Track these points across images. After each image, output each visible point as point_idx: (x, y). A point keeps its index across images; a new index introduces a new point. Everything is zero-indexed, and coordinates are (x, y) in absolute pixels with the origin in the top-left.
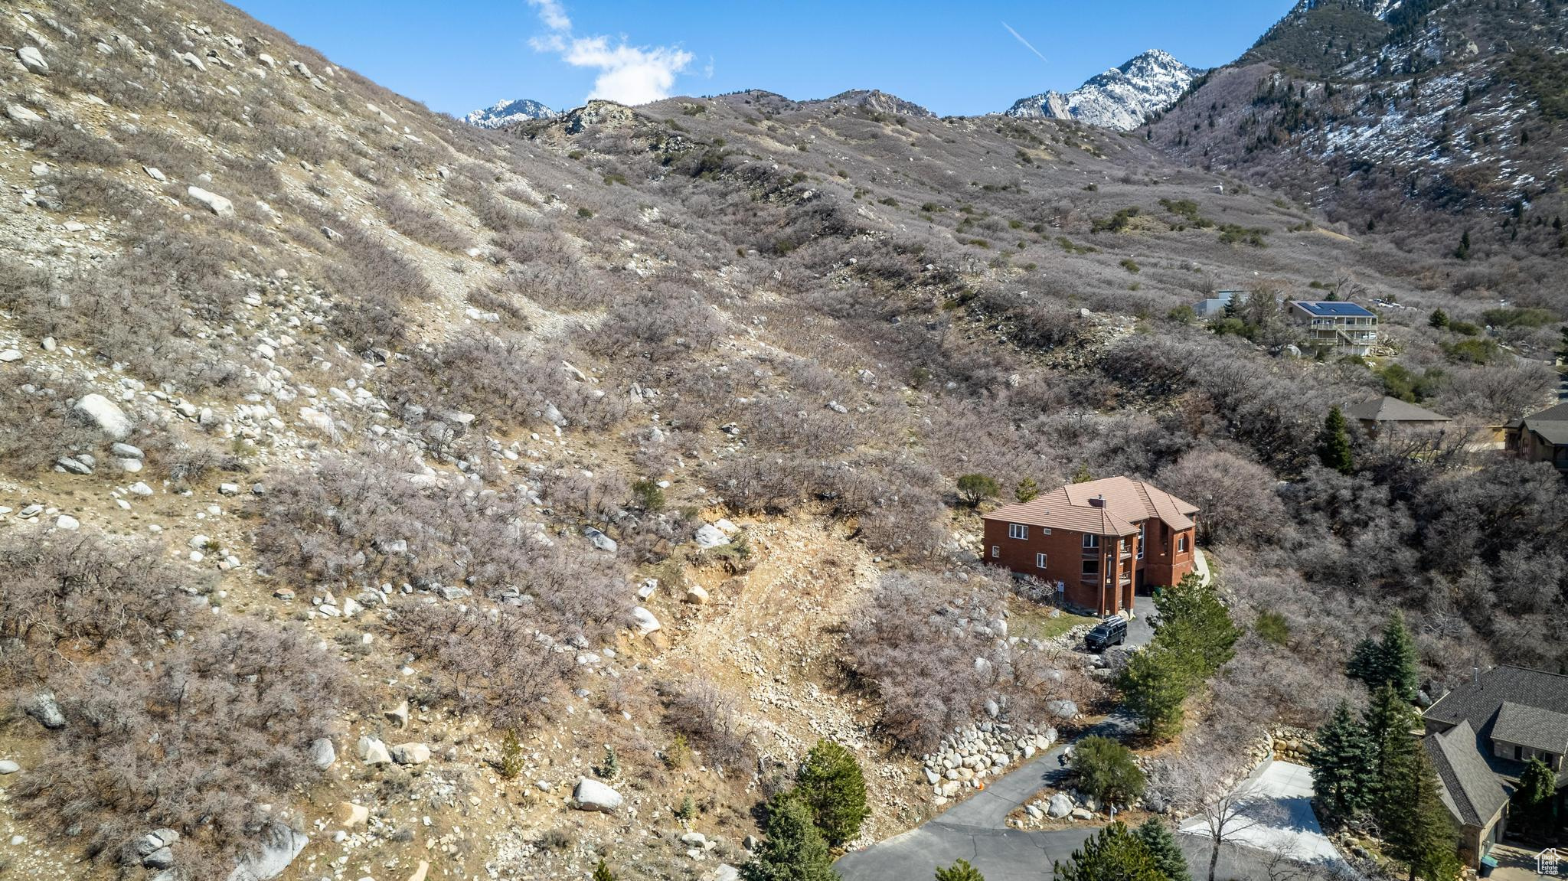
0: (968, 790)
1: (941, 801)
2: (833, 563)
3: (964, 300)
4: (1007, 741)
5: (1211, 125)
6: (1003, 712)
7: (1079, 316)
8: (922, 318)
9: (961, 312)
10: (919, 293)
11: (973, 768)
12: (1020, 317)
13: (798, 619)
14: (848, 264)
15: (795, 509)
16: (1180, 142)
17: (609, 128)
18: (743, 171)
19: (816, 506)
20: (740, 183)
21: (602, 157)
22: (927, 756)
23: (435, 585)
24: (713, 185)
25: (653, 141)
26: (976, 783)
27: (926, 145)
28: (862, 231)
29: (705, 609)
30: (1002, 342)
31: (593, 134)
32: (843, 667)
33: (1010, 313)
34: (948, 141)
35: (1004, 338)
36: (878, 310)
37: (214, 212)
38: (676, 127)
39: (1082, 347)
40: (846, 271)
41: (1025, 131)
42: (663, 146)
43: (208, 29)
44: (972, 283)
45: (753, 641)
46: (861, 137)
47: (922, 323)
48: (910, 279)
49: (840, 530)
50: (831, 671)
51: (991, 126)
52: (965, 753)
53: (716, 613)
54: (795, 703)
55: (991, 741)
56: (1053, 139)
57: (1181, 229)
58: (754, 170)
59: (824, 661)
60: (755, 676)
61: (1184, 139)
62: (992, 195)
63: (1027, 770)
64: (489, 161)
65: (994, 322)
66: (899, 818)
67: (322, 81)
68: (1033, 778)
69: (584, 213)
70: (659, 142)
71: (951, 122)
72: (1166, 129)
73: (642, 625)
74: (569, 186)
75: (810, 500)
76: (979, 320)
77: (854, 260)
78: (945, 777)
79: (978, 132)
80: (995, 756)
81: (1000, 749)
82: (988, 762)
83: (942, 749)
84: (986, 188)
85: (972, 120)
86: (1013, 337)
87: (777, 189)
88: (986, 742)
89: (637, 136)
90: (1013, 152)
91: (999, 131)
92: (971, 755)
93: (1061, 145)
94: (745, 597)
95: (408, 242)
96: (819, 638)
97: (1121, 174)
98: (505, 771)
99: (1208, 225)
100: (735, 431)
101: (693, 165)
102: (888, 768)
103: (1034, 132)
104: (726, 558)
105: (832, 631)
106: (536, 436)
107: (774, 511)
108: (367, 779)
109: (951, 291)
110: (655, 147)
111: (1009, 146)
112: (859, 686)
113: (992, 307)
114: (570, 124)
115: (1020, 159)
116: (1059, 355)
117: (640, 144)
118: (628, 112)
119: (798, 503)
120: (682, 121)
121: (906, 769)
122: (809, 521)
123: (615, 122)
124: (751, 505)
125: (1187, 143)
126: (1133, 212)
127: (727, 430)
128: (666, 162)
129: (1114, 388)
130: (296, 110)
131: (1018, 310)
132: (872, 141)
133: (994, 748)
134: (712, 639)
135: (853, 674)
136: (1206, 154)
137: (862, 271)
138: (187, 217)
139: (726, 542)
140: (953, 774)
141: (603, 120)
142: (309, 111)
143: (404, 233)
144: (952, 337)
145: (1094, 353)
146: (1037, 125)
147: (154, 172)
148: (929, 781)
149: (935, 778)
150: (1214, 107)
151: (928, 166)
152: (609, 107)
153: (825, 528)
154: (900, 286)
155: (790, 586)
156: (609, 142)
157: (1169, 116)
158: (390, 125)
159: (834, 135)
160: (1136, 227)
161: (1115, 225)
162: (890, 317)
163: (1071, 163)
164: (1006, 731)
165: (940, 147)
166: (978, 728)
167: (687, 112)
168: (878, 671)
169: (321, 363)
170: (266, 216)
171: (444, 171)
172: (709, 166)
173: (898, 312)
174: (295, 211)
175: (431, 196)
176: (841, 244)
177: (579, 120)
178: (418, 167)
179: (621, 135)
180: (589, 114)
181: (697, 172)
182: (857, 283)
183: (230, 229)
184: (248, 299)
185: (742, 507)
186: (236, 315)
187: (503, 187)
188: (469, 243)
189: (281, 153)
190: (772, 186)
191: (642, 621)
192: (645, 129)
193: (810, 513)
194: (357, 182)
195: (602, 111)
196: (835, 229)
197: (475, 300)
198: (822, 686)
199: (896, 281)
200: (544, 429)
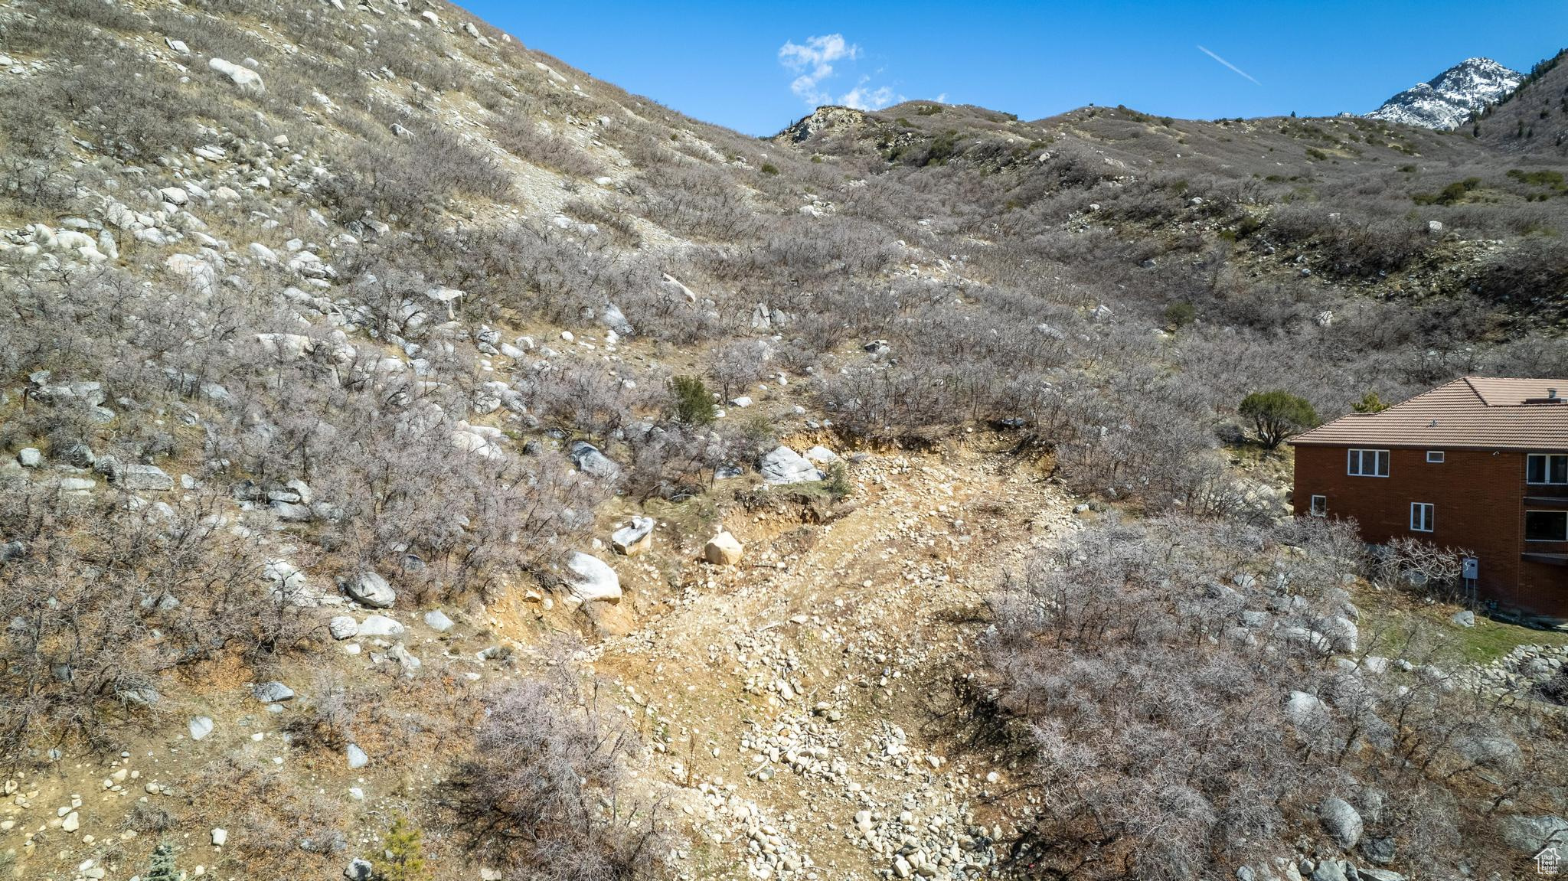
2: (996, 512)
3: (1245, 232)
7: (1427, 231)
8: (1186, 258)
9: (1241, 246)
10: (1182, 231)
12: (1329, 243)
13: (897, 595)
15: (953, 442)
16: (1520, 135)
17: (837, 131)
18: (974, 152)
19: (988, 440)
20: (970, 163)
24: (939, 169)
25: (882, 140)
27: (1197, 143)
28: (1109, 178)
29: (729, 570)
30: (1303, 276)
31: (820, 137)
32: (966, 692)
33: (1315, 239)
34: (1222, 140)
35: (1306, 270)
36: (1126, 255)
37: (232, 82)
38: (906, 124)
39: (1435, 269)
40: (1085, 219)
42: (891, 144)
44: (1256, 212)
45: (792, 631)
46: (1121, 137)
47: (1186, 263)
48: (1170, 216)
49: (1023, 473)
50: (942, 700)
51: (1275, 127)
53: (748, 582)
54: (840, 766)
56: (1352, 137)
57: (1542, 199)
58: (986, 149)
59: (927, 681)
60: (772, 700)
61: (1526, 130)
64: (673, 127)
65: (1290, 252)
67: (491, 42)
69: (768, 169)
70: (887, 140)
71: (1226, 124)
72: (1500, 124)
73: (578, 587)
75: (979, 430)
76: (1267, 254)
77: (1096, 207)
79: (1258, 132)
85: (1252, 122)
86: (1318, 269)
89: (865, 137)
90: (1301, 151)
91: (1284, 131)
93: (1362, 144)
94: (813, 557)
96: (929, 633)
100: (883, 350)
101: (921, 156)
103: (1328, 131)
104: (805, 501)
105: (958, 618)
106: (567, 335)
107: (914, 444)
109: (1226, 225)
110: (882, 146)
111: (1297, 146)
112: (1000, 738)
113: (1285, 235)
114: (798, 134)
115: (1312, 157)
116: (1396, 283)
117: (869, 144)
118: (858, 116)
119: (957, 433)
120: (914, 120)
122: (973, 462)
123: (843, 126)
124: (877, 433)
126: (1470, 185)
127: (872, 348)
128: (893, 158)
131: (1328, 235)
132: (1133, 141)
134: (711, 621)
135: (987, 710)
137: (1106, 216)
139: (813, 476)
141: (831, 125)
142: (458, 56)
143: (517, 152)
144: (1229, 274)
145: (1458, 273)
147: (180, 45)
152: (838, 112)
153: (1000, 471)
154: (1158, 225)
155: (904, 544)
156: (834, 145)
158: (557, 82)
159: (1088, 136)
160: (1476, 200)
161: (1446, 199)
162: (1143, 260)
166: (1306, 874)
167: (920, 112)
168: (1045, 703)
169: (264, 219)
170: (314, 104)
171: (606, 120)
172: (938, 153)
173: (1153, 254)
174: (364, 108)
175: (578, 137)
176: (1081, 194)
177: (806, 127)
178: (575, 115)
179: (847, 137)
180: (817, 121)
181: (925, 162)
182: (1099, 230)
183: (241, 98)
184: (201, 151)
185: (862, 435)
186: (166, 161)
187: (677, 144)
188: (601, 172)
189: (391, 74)
190: (1005, 159)
191: (581, 579)
192: (873, 129)
193: (977, 449)
194: (483, 111)
195: (830, 116)
196: (1075, 181)
197: (569, 209)
198: (914, 733)
199: (1151, 221)
200: (589, 332)
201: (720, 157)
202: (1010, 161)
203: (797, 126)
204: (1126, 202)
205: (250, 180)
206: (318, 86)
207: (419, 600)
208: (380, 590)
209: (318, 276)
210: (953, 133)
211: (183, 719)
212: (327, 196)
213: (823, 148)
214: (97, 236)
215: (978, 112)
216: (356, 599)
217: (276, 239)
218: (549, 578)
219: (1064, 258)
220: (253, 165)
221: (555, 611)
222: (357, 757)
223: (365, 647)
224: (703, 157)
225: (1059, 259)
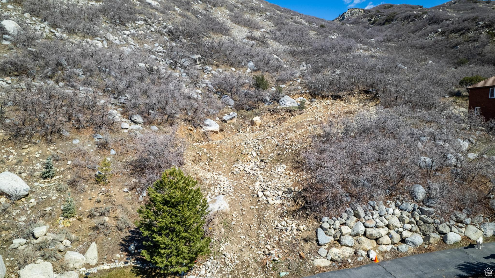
0: (360, 259)
1: (323, 262)
2: (351, 113)
4: (425, 222)
6: (431, 196)
8: (472, 44)
10: (473, 34)
11: (377, 240)
13: (301, 131)
15: (349, 97)
17: (355, 16)
18: (401, 19)
19: (362, 96)
20: (399, 22)
22: (326, 219)
24: (388, 25)
25: (370, 18)
26: (373, 255)
29: (255, 127)
31: (348, 19)
36: (448, 45)
37: (151, 5)
38: (379, 12)
40: (435, 35)
45: (264, 140)
47: (472, 46)
48: (468, 30)
49: (371, 104)
52: (371, 224)
53: (259, 130)
55: (407, 220)
60: (249, 156)
63: (442, 256)
66: (265, 267)
68: (445, 264)
69: (322, 26)
70: (372, 18)
73: (204, 127)
75: (360, 93)
77: (440, 30)
78: (339, 241)
80: (406, 234)
81: (416, 228)
82: (397, 238)
83: (345, 215)
88: (401, 219)
89: (364, 18)
92: (377, 227)
94: (284, 124)
95: (235, 25)
101: (383, 22)
102: (287, 222)
104: (291, 111)
106: (233, 69)
110: (370, 20)
114: (341, 19)
117: (365, 20)
118: (362, 11)
120: (382, 11)
121: (301, 227)
122: (356, 103)
123: (357, 15)
128: (373, 24)
133: (409, 226)
139: (296, 105)
140: (348, 240)
141: (353, 14)
144: (489, 48)
148: (317, 241)
149: (323, 237)
152: (355, 10)
153: (364, 105)
154: (463, 34)
155: (314, 121)
156: (353, 21)
158: (255, 3)
162: (454, 47)
164: (429, 214)
166: (397, 206)
167: (385, 8)
169: (150, 39)
170: (174, 10)
171: (268, 14)
172: (388, 21)
173: (459, 44)
174: (189, 11)
175: (258, 19)
176: (435, 26)
177: (344, 16)
178: (259, 13)
179: (358, 18)
180: (348, 14)
181: (384, 24)
182: (440, 38)
183: (152, 9)
184: (137, 22)
185: (318, 94)
186: (127, 25)
187: (292, 20)
188: (262, 28)
189: (201, 3)
190: (411, 19)
191: (206, 125)
192: (367, 15)
193: (358, 99)
194: (228, 12)
195: (353, 12)
196: (435, 22)
197: (248, 37)
198: (289, 166)
199: (460, 33)
200: (241, 69)
201: (307, 24)
202: (414, 20)
203: (341, 16)
204: (451, 27)
205: (149, 29)
206: (177, 6)
207: (151, 123)
208: (139, 119)
209: (160, 52)
210: (395, 13)
211: (71, 139)
212: (170, 33)
213: (349, 22)
214: (102, 42)
215: (407, 6)
216: (132, 121)
217: (152, 43)
218: (196, 124)
219: (422, 48)
220: (151, 25)
221: (196, 133)
222: (113, 152)
223: (129, 131)
224: (301, 23)
225: (420, 49)
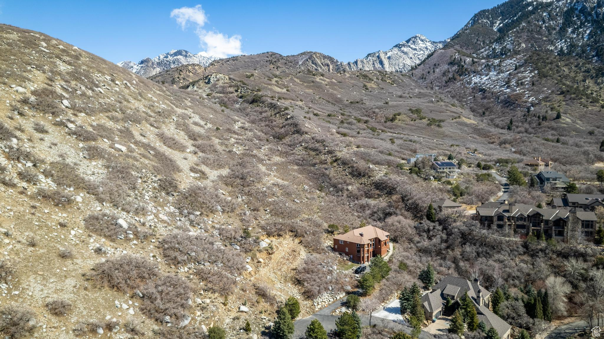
0: (323, 307)
1: (317, 309)
2: (294, 251)
3: (336, 161)
4: (333, 296)
5: (434, 72)
6: (332, 289)
7: (369, 167)
8: (324, 166)
9: (335, 164)
10: (323, 157)
11: (325, 302)
12: (352, 167)
13: (286, 267)
14: (301, 145)
15: (285, 235)
17: (220, 83)
18: (268, 104)
19: (290, 234)
20: (266, 109)
21: (218, 95)
22: (314, 300)
23: (203, 263)
24: (257, 108)
25: (236, 88)
26: (325, 306)
27: (331, 85)
28: (306, 133)
29: (263, 265)
30: (346, 175)
31: (215, 85)
32: (296, 279)
33: (349, 166)
34: (339, 82)
36: (311, 162)
37: (122, 152)
38: (244, 84)
39: (370, 178)
40: (301, 148)
41: (367, 76)
42: (240, 91)
43: (100, 75)
44: (339, 155)
45: (275, 273)
46: (308, 82)
47: (324, 168)
48: (320, 152)
49: (297, 241)
50: (293, 280)
51: (355, 74)
53: (266, 266)
54: (285, 288)
56: (377, 79)
57: (415, 120)
58: (271, 104)
59: (292, 277)
60: (276, 282)
61: (424, 77)
62: (353, 105)
63: (337, 302)
64: (186, 109)
65: (345, 168)
66: (307, 313)
67: (134, 88)
68: (338, 304)
70: (238, 89)
72: (418, 72)
74: (211, 116)
75: (289, 232)
76: (340, 167)
77: (303, 144)
78: (318, 304)
79: (350, 77)
80: (330, 299)
82: (328, 301)
83: (318, 298)
84: (351, 102)
86: (350, 173)
87: (279, 112)
88: (328, 296)
89: (230, 86)
90: (362, 85)
91: (357, 76)
92: (324, 299)
93: (380, 81)
94: (272, 261)
95: (170, 150)
96: (291, 272)
97: (399, 94)
98: (225, 304)
99: (424, 118)
100: (268, 211)
101: (250, 99)
102: (305, 302)
103: (370, 76)
104: (267, 250)
105: (294, 270)
106: (215, 216)
107: (279, 236)
108: (198, 307)
109: (332, 157)
110: (237, 91)
111: (361, 83)
112: (300, 283)
113: (344, 163)
114: (207, 81)
115: (364, 88)
116: (363, 180)
117: (232, 89)
118: (227, 77)
119: (286, 233)
120: (246, 81)
121: (310, 303)
122: (288, 238)
123: (222, 81)
124: (273, 234)
125: (425, 79)
126: (399, 114)
127: (266, 210)
128: (241, 97)
129: (377, 192)
130: (129, 102)
131: (352, 165)
132: (312, 84)
133: (330, 297)
134: (265, 272)
135: (298, 281)
136: (431, 83)
137: (306, 148)
138: (117, 155)
139: (267, 245)
140: (320, 303)
141: (218, 80)
142: (133, 101)
143: (168, 147)
144: (332, 173)
145: (373, 180)
146: (371, 73)
147: (105, 140)
148: (314, 305)
149: (316, 304)
150: (435, 65)
151: (331, 94)
152: (221, 75)
153: (293, 240)
154: (317, 155)
155: (284, 258)
156: (220, 89)
157: (419, 67)
158: (156, 102)
159: (299, 81)
160: (400, 120)
161: (392, 120)
162: (314, 165)
163: (383, 88)
164: (333, 294)
165: (336, 85)
166: (327, 293)
167: (247, 77)
168: (304, 280)
171: (174, 118)
172: (256, 100)
173: (317, 163)
176: (300, 138)
177: (210, 79)
178: (167, 118)
179: (224, 85)
180: (214, 78)
181: (252, 103)
182: (304, 153)
185: (271, 235)
187: (192, 121)
188: (186, 146)
190: (277, 111)
191: (248, 268)
192: (233, 84)
193: (289, 236)
194: (152, 128)
195: (218, 77)
196: (298, 132)
197: (191, 169)
198: (291, 284)
199: (316, 153)
200: (217, 213)
201: (202, 123)
210: (259, 90)
